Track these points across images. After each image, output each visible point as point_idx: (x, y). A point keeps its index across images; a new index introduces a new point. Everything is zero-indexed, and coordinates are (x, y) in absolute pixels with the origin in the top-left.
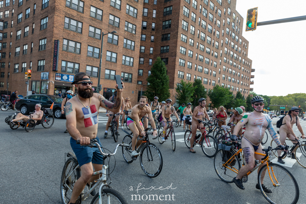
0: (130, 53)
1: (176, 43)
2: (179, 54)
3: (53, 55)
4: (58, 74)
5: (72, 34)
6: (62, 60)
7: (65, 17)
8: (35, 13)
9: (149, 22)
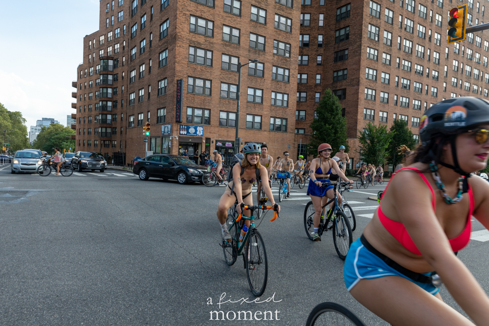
0: (283, 87)
1: (358, 63)
2: (365, 80)
3: (175, 100)
4: (182, 126)
5: (199, 69)
6: (188, 107)
7: (190, 46)
8: (152, 45)
9: (313, 34)
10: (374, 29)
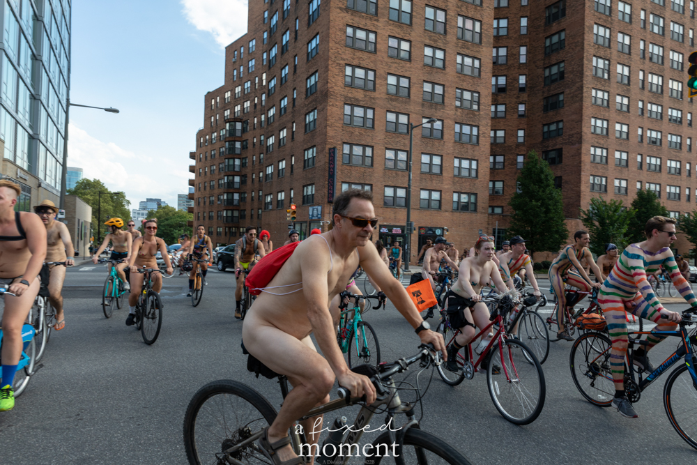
0: (470, 152)
1: (579, 112)
2: (590, 136)
3: (327, 174)
5: (357, 133)
6: (343, 182)
7: (345, 104)
8: (296, 104)
9: (512, 74)
10: (601, 63)
